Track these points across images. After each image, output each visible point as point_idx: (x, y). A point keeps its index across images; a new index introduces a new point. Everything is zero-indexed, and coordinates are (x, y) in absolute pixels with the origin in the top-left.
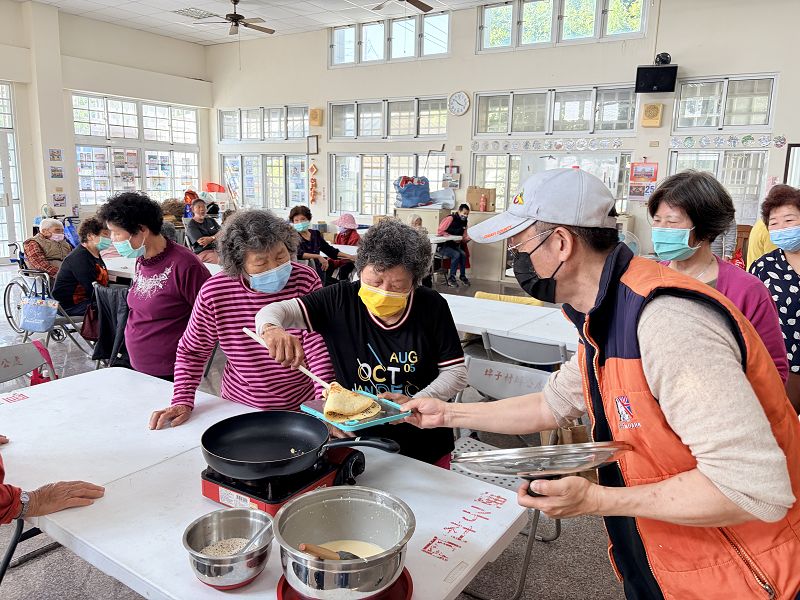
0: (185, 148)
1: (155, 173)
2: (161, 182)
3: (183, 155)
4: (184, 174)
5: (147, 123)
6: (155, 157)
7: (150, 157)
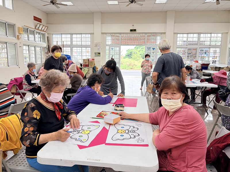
0: (215, 46)
1: (203, 55)
2: (204, 58)
3: (214, 49)
4: (214, 55)
5: (202, 39)
6: (203, 50)
7: (201, 50)
